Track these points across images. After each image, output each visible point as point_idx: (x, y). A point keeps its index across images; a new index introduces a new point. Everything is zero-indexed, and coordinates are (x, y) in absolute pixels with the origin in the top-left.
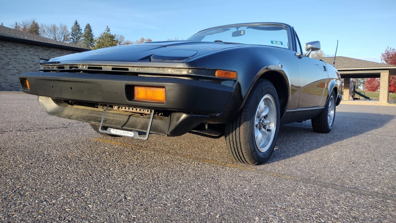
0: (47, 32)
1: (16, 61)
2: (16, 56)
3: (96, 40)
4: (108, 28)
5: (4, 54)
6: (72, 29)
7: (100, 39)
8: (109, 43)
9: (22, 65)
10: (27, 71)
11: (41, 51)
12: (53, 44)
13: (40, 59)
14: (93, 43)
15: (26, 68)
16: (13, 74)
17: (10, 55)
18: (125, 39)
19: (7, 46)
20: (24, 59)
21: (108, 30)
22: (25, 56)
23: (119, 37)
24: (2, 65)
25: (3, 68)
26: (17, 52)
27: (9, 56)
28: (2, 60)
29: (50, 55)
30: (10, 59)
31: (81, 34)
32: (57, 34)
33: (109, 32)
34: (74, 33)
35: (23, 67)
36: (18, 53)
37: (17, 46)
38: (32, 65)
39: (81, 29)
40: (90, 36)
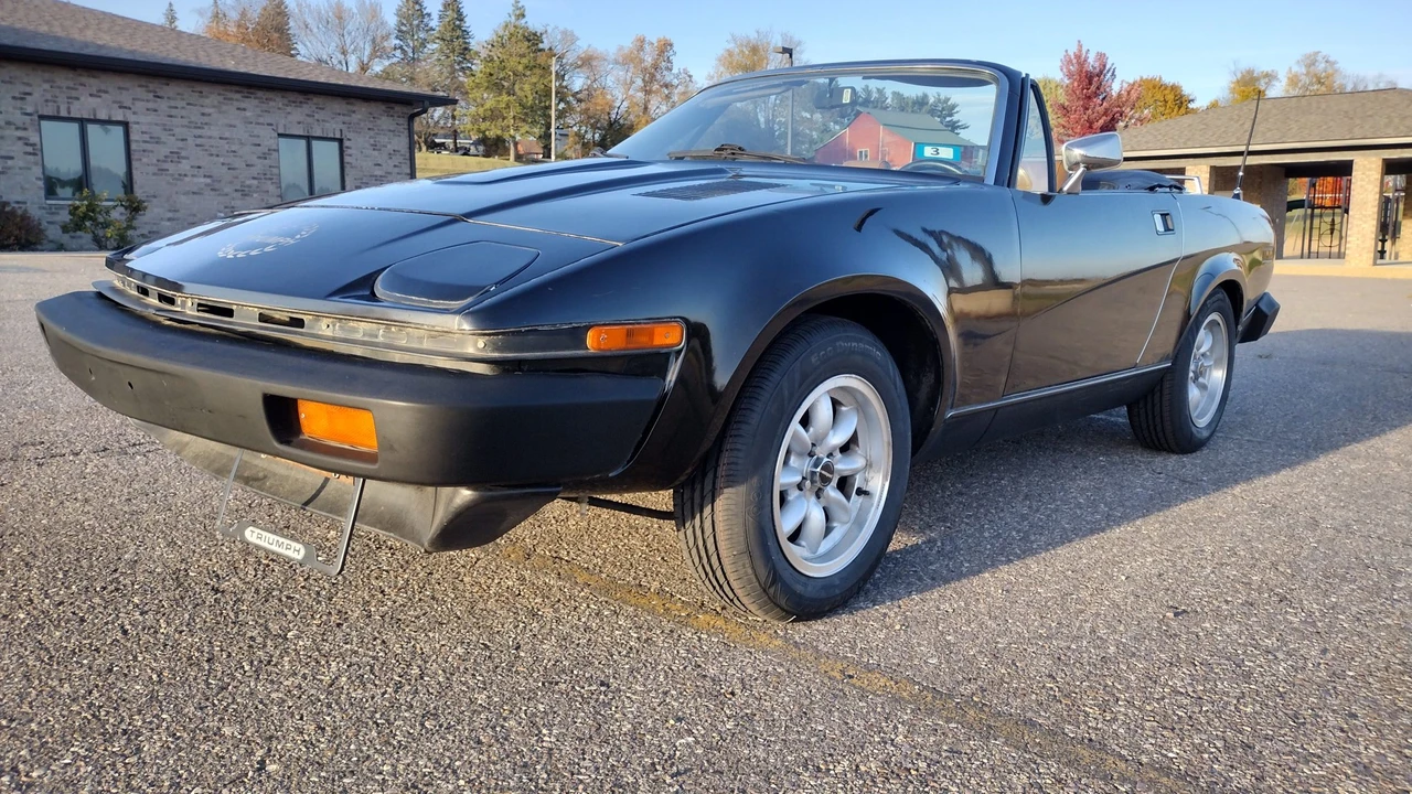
0: (315, 30)
1: (200, 146)
2: (199, 128)
3: (477, 53)
4: (520, 5)
5: (165, 125)
6: (399, 14)
7: (493, 46)
8: (524, 61)
9: (222, 160)
10: (237, 178)
11: (279, 109)
12: (317, 83)
13: (280, 135)
14: (469, 62)
15: (233, 169)
16: (195, 190)
17: (183, 126)
18: (578, 43)
19: (171, 94)
20: (226, 139)
21: (518, 12)
22: (231, 126)
23: (559, 37)
24: (158, 161)
25: (162, 170)
26: (203, 114)
27: (177, 131)
28: (157, 143)
29: (310, 120)
30: (183, 140)
31: (427, 31)
32: (350, 34)
33: (523, 21)
34: (404, 28)
35: (225, 168)
36: (206, 119)
37: (201, 92)
38: (254, 160)
39: (429, 15)
40: (457, 38)
